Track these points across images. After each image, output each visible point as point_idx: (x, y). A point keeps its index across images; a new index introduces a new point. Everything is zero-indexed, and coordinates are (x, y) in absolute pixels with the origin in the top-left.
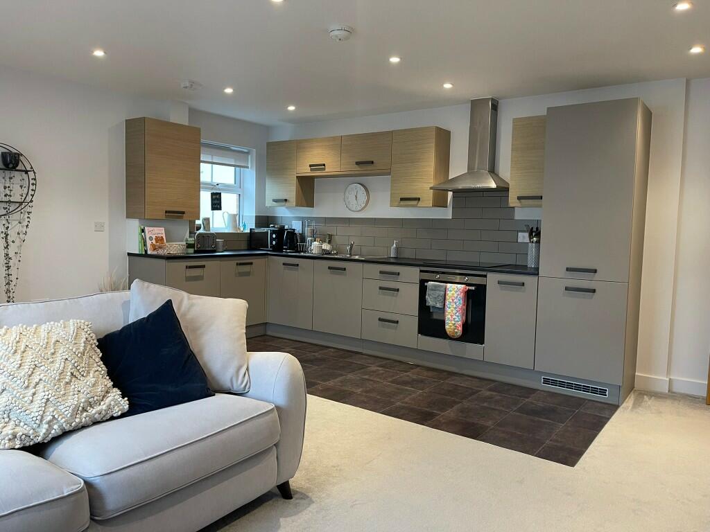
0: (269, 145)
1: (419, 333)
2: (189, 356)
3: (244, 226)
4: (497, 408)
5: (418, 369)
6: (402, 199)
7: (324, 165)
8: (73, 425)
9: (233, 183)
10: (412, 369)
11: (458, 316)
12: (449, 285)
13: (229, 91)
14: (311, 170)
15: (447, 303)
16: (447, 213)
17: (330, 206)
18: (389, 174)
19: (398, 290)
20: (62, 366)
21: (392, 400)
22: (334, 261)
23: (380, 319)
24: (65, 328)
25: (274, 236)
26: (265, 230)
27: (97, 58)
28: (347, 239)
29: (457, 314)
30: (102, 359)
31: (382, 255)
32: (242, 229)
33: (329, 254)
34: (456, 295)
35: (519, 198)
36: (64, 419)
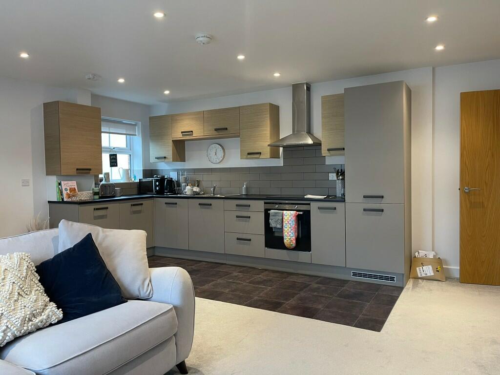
0: (151, 118)
1: (266, 246)
2: (107, 274)
3: (135, 177)
4: (324, 295)
5: (267, 273)
6: (249, 154)
7: (192, 132)
8: (22, 332)
9: (125, 146)
10: (263, 272)
11: (292, 233)
12: (285, 212)
13: (121, 81)
14: (183, 135)
15: (284, 224)
16: (280, 162)
17: (197, 161)
18: (239, 136)
19: (249, 217)
20: (11, 288)
21: (251, 296)
22: (203, 199)
23: (238, 239)
24: (10, 259)
25: (157, 184)
26: (150, 179)
27: (23, 59)
28: (210, 183)
29: (292, 232)
30: (40, 281)
31: (236, 193)
32: (133, 180)
33: (199, 194)
34: (290, 219)
35: (329, 150)
36: (15, 328)
